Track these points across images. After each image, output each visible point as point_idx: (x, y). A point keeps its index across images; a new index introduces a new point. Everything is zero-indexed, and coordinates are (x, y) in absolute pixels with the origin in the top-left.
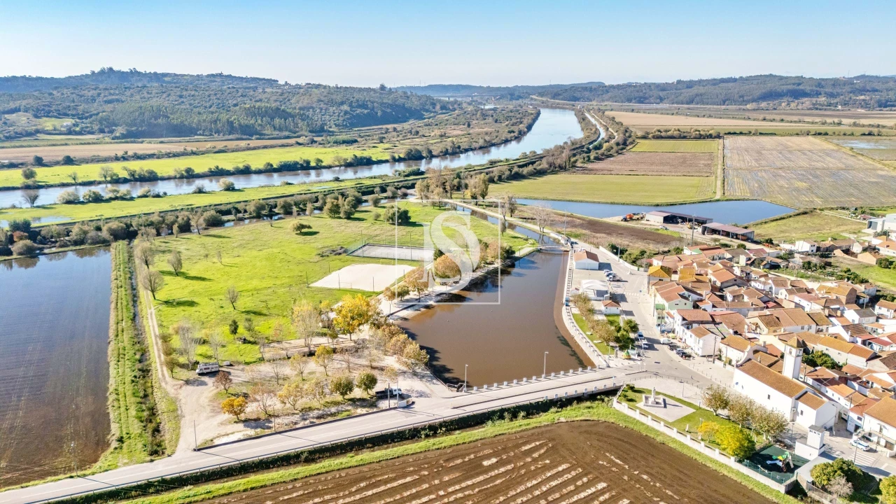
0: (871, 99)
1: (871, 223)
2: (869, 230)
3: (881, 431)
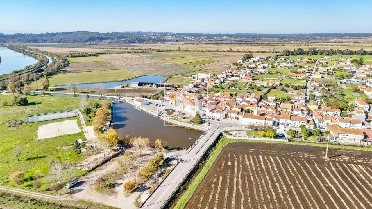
0: (126, 40)
1: (193, 77)
2: (194, 80)
3: (285, 122)
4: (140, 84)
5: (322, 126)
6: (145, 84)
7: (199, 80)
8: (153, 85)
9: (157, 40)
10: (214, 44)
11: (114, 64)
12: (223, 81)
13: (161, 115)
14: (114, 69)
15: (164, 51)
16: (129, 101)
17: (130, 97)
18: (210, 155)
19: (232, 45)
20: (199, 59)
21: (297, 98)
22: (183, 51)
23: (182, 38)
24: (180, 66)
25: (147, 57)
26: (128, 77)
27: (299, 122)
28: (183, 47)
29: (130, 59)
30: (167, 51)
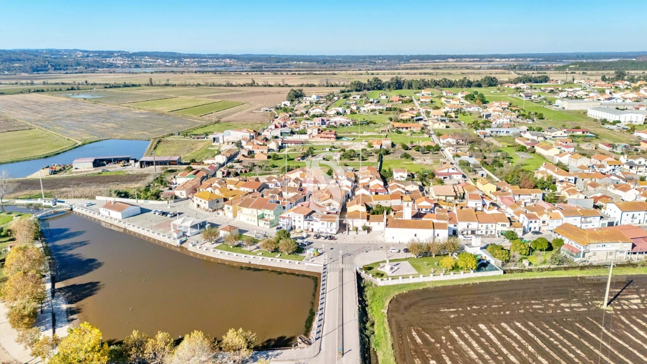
0: (25, 66)
1: (214, 139)
2: (215, 144)
3: (468, 226)
4: (97, 163)
5: (535, 228)
6: (109, 161)
7: (228, 144)
8: (128, 161)
9: (94, 64)
10: (215, 72)
11: (11, 117)
12: (282, 144)
13: (185, 241)
14: (14, 129)
15: (120, 87)
16: (84, 210)
17: (81, 197)
18: (373, 346)
19: (248, 74)
20: (198, 101)
21: (446, 171)
22: (159, 85)
23: (146, 61)
24: (170, 116)
25: (85, 99)
26: (56, 147)
27: (494, 225)
28: (158, 78)
29: (47, 104)
30: (126, 86)
